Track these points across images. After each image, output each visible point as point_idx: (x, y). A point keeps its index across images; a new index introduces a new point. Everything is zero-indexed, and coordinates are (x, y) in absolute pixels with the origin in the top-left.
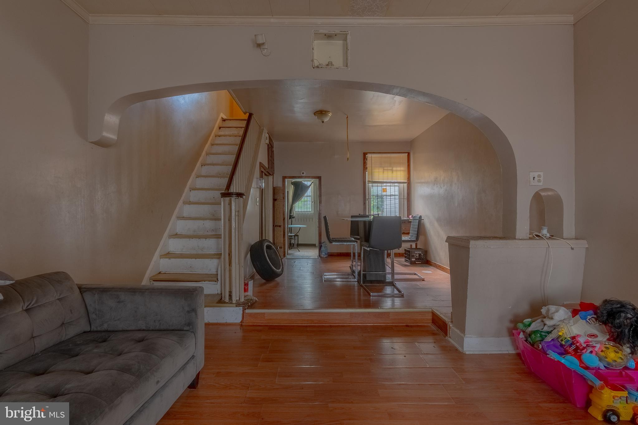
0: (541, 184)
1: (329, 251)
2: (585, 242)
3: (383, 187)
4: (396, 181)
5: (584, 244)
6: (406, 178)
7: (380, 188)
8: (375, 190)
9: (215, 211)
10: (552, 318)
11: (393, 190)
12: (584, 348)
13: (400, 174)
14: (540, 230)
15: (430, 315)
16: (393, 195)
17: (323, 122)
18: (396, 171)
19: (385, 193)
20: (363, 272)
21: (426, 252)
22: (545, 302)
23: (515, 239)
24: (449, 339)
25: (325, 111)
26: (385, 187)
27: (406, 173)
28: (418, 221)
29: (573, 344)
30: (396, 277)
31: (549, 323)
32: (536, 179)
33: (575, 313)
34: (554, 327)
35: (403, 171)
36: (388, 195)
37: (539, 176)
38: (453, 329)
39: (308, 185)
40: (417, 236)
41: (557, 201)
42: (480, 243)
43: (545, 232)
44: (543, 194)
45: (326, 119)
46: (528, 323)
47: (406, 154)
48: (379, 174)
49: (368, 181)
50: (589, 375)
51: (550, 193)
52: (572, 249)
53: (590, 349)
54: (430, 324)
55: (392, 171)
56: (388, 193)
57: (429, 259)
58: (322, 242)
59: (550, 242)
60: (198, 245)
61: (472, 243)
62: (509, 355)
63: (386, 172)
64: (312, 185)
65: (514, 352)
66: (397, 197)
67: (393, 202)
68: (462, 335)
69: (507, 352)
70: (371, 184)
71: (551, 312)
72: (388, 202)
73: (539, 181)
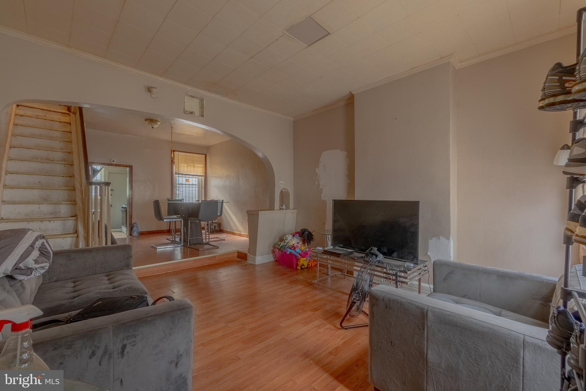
0: (283, 186)
1: (140, 230)
2: (296, 210)
3: (186, 178)
4: (196, 174)
5: (296, 211)
6: (204, 173)
7: (184, 179)
8: (181, 180)
9: (47, 196)
10: (287, 240)
11: (194, 181)
12: (296, 247)
13: (199, 170)
14: (282, 206)
15: (237, 253)
16: (194, 185)
17: (153, 128)
18: (197, 167)
19: (187, 183)
20: (190, 238)
21: (220, 225)
22: (284, 235)
23: (274, 210)
24: (248, 261)
25: (156, 121)
26: (188, 178)
27: (204, 169)
28: (221, 203)
29: (293, 246)
30: (210, 240)
31: (286, 241)
32: (281, 184)
33: (294, 236)
34: (288, 243)
35: (202, 167)
36: (191, 185)
37: (282, 183)
38: (250, 256)
39: (98, 169)
40: (221, 213)
41: (288, 193)
42: (263, 212)
43: (284, 207)
44: (283, 190)
45: (156, 126)
46: (280, 244)
47: (204, 156)
48: (184, 168)
49: (175, 173)
50: (298, 255)
51: (286, 190)
52: (292, 213)
53: (298, 247)
54: (236, 259)
55: (194, 167)
56: (191, 183)
57: (222, 228)
58: (133, 222)
59: (286, 210)
60: (39, 227)
61: (260, 212)
62: (272, 261)
63: (189, 167)
64: (103, 170)
65: (274, 260)
66: (197, 186)
67: (187, 189)
68: (255, 257)
69: (271, 261)
70: (178, 175)
71: (287, 237)
72: (184, 189)
73: (282, 185)
